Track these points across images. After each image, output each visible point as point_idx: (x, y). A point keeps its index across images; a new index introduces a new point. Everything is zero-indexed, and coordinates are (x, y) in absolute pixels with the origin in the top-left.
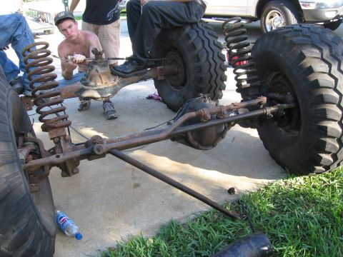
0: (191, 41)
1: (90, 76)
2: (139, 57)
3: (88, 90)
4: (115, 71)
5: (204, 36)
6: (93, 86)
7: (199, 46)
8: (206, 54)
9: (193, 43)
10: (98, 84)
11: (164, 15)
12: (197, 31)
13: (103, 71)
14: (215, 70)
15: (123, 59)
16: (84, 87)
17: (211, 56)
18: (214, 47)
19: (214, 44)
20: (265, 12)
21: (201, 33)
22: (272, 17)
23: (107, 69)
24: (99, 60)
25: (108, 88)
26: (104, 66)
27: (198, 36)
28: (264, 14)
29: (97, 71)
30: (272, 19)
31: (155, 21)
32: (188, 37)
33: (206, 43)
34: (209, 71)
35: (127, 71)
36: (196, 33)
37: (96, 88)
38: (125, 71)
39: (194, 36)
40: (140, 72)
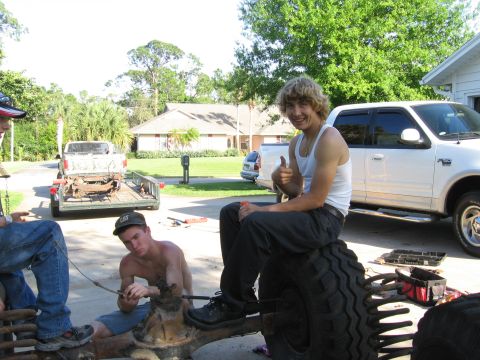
0: (317, 277)
1: (148, 324)
2: (231, 299)
3: (141, 348)
4: (191, 319)
5: (341, 269)
6: (148, 343)
7: (332, 285)
8: (341, 301)
9: (320, 280)
10: (159, 340)
11: (275, 234)
12: (329, 261)
13: (169, 318)
14: (357, 328)
15: (207, 298)
16: (136, 342)
17: (350, 304)
18: (356, 289)
19: (357, 283)
20: (459, 207)
21: (335, 264)
22: (470, 215)
23: (179, 316)
24: (166, 300)
25: (174, 347)
26: (173, 309)
27: (331, 269)
28: (457, 210)
29: (160, 317)
30: (472, 219)
31: (259, 243)
32: (314, 270)
33: (343, 282)
34: (347, 329)
35: (211, 320)
36: (326, 264)
37: (154, 347)
38: (206, 320)
39: (324, 269)
40: (233, 321)
